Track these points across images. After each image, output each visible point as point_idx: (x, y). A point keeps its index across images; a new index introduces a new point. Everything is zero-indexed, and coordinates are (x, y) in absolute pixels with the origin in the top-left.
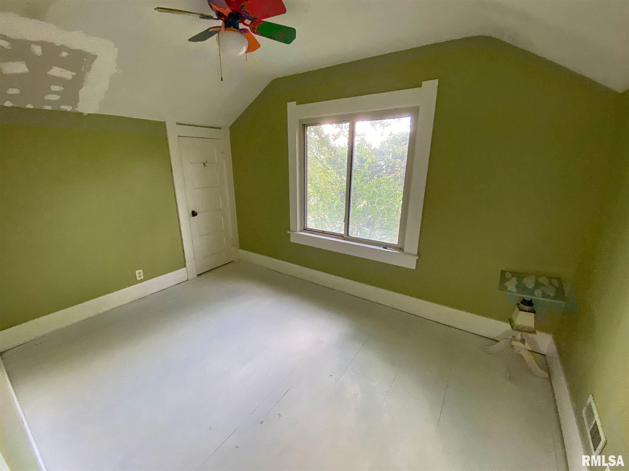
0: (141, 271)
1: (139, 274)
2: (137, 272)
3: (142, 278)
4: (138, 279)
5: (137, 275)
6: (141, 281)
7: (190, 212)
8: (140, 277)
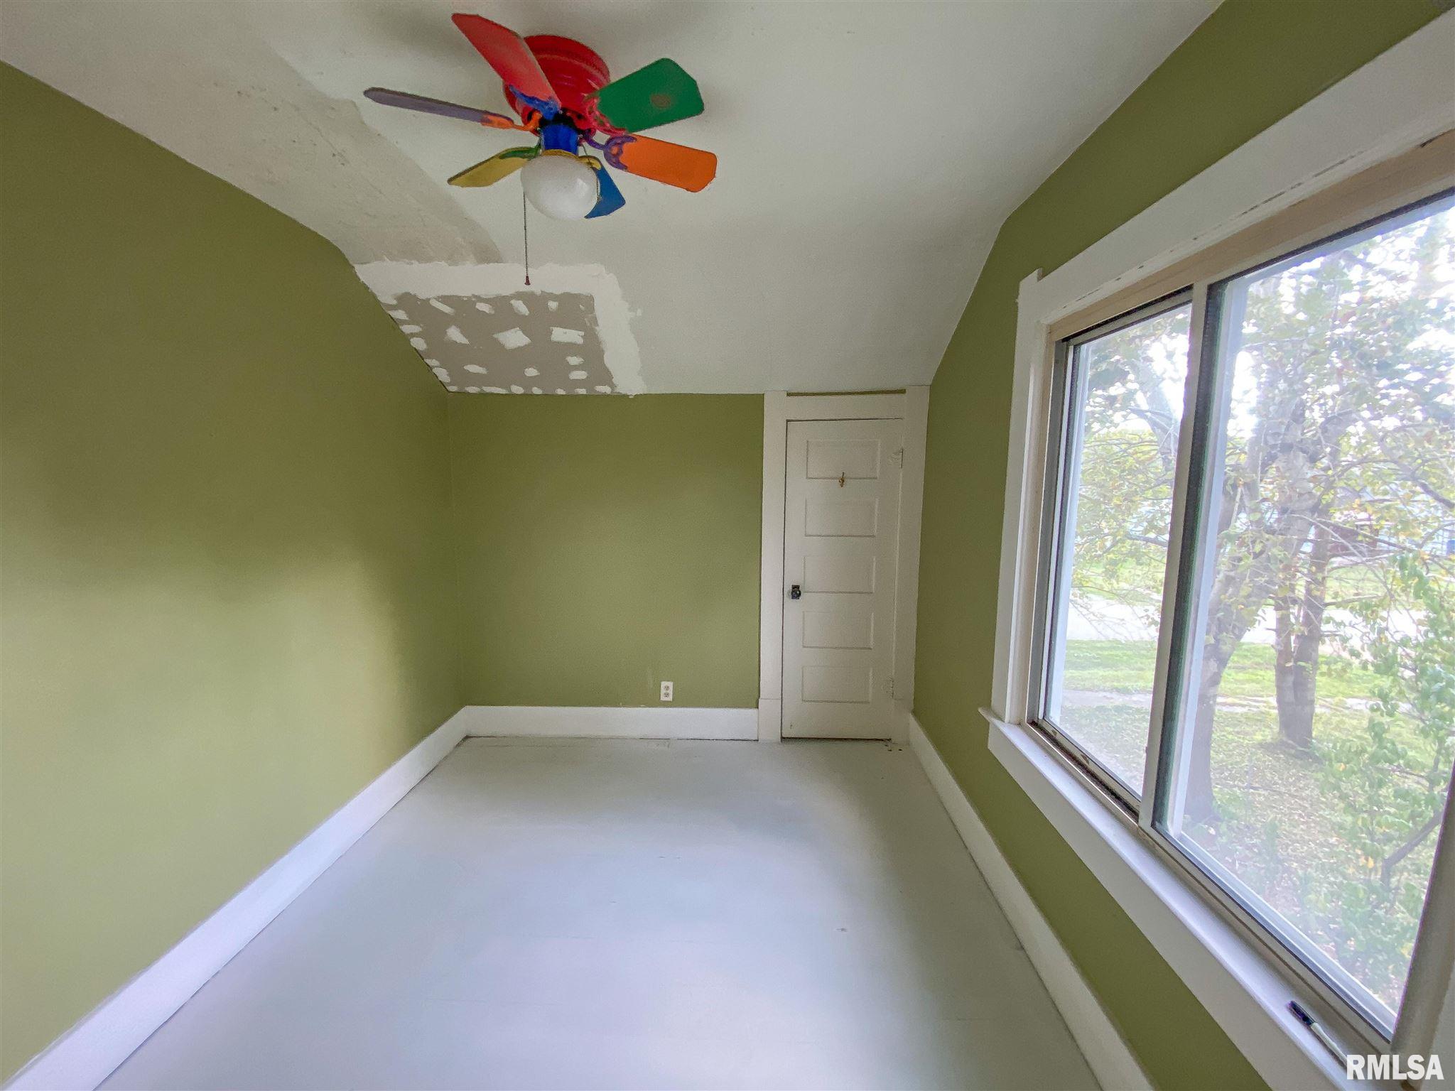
0: (670, 684)
1: (667, 689)
2: (664, 684)
3: (670, 698)
4: (663, 698)
5: (663, 691)
6: (666, 704)
7: (788, 588)
8: (667, 695)
